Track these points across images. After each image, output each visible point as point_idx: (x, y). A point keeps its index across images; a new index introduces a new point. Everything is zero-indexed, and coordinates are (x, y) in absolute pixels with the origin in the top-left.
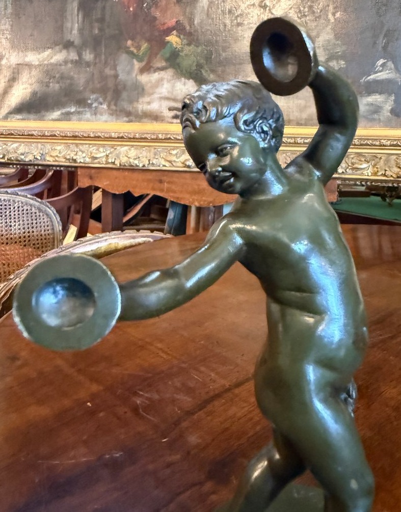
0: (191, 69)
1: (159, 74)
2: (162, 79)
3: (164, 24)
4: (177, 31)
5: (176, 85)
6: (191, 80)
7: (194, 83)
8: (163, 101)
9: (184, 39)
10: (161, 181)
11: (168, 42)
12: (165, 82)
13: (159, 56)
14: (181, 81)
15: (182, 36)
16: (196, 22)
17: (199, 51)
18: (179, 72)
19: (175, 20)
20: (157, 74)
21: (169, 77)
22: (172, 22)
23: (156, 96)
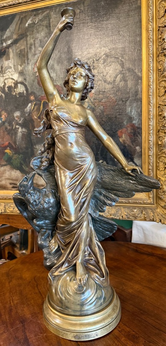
0: (18, 165)
1: (4, 168)
2: (5, 170)
3: (3, 144)
4: (10, 148)
5: (12, 173)
6: (18, 171)
7: (20, 172)
8: (7, 180)
9: (13, 151)
10: (9, 219)
11: (6, 153)
12: (7, 171)
13: (3, 159)
14: (14, 171)
15: (12, 150)
16: (17, 143)
17: (20, 157)
18: (13, 166)
19: (8, 142)
20: (3, 167)
21: (9, 169)
22: (7, 143)
23: (4, 178)
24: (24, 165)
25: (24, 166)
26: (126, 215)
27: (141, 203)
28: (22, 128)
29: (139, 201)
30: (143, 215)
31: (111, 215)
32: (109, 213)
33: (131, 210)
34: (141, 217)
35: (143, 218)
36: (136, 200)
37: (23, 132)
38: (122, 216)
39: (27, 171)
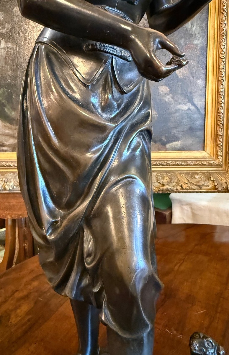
24: (8, 107)
25: (8, 109)
26: (187, 184)
27: (205, 165)
28: (6, 42)
29: (203, 163)
30: (210, 182)
31: (163, 185)
32: (160, 183)
33: (192, 176)
34: (208, 186)
35: (210, 186)
36: (197, 161)
37: (8, 48)
38: (181, 186)
39: (13, 117)
